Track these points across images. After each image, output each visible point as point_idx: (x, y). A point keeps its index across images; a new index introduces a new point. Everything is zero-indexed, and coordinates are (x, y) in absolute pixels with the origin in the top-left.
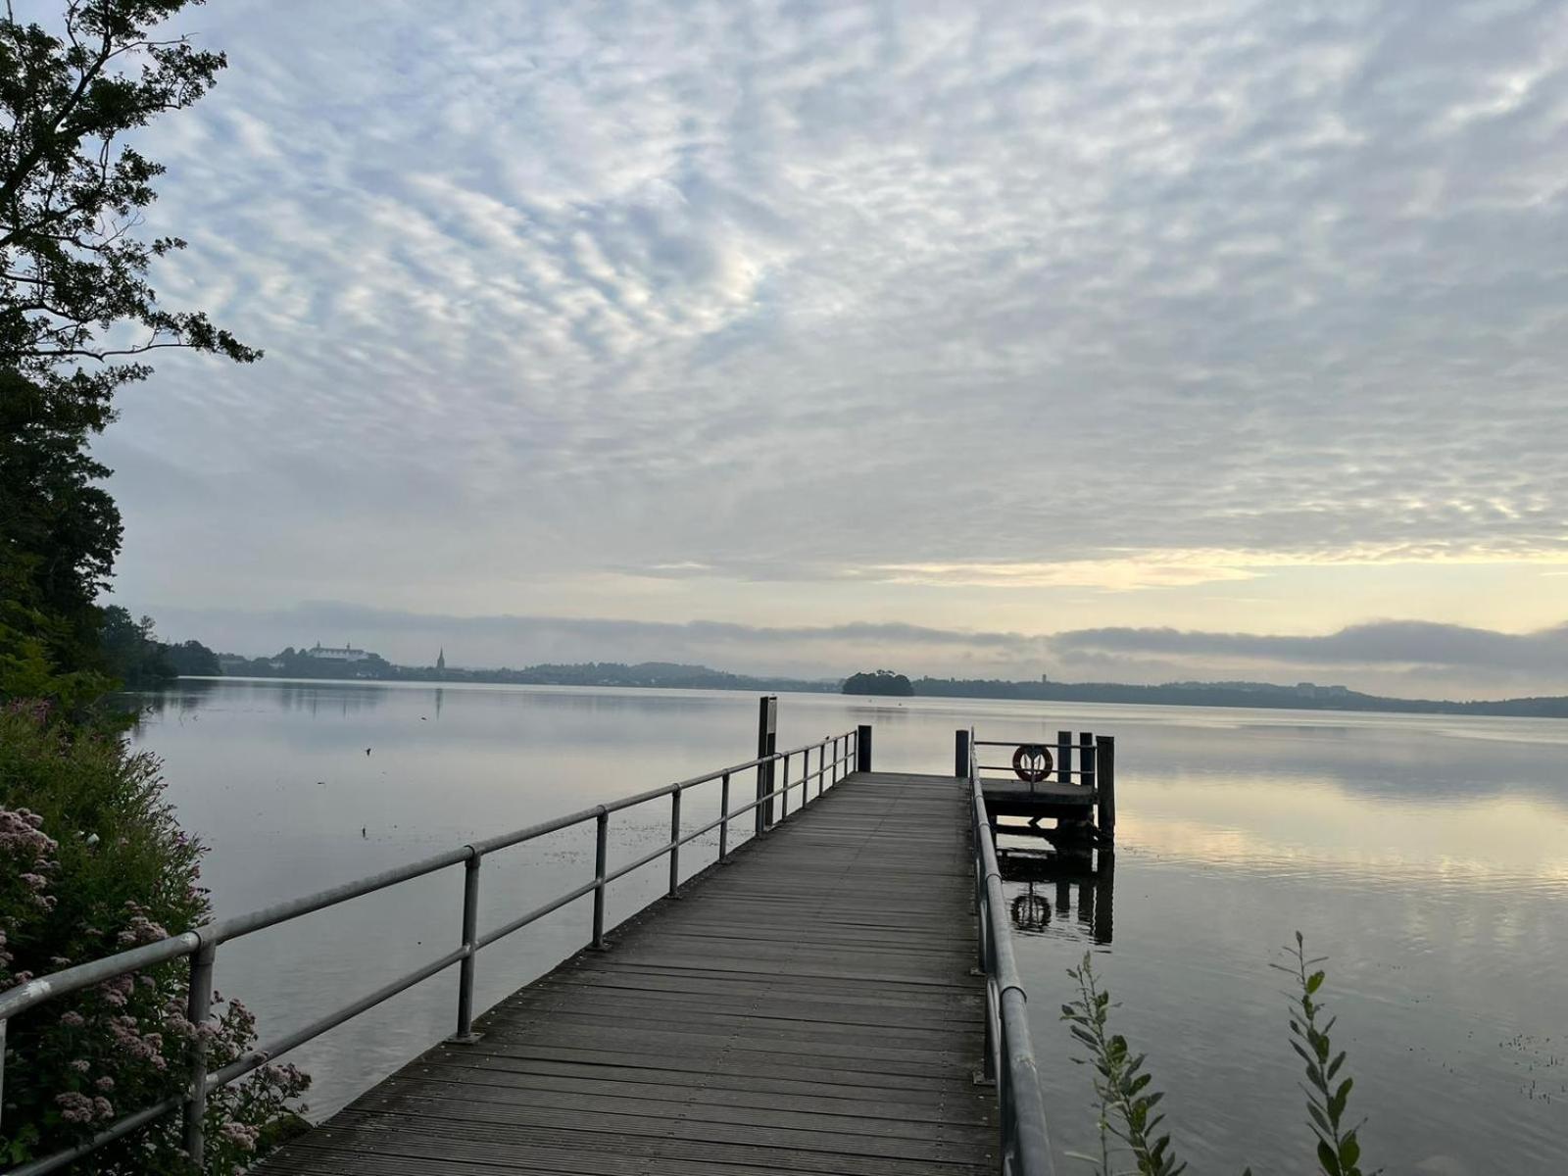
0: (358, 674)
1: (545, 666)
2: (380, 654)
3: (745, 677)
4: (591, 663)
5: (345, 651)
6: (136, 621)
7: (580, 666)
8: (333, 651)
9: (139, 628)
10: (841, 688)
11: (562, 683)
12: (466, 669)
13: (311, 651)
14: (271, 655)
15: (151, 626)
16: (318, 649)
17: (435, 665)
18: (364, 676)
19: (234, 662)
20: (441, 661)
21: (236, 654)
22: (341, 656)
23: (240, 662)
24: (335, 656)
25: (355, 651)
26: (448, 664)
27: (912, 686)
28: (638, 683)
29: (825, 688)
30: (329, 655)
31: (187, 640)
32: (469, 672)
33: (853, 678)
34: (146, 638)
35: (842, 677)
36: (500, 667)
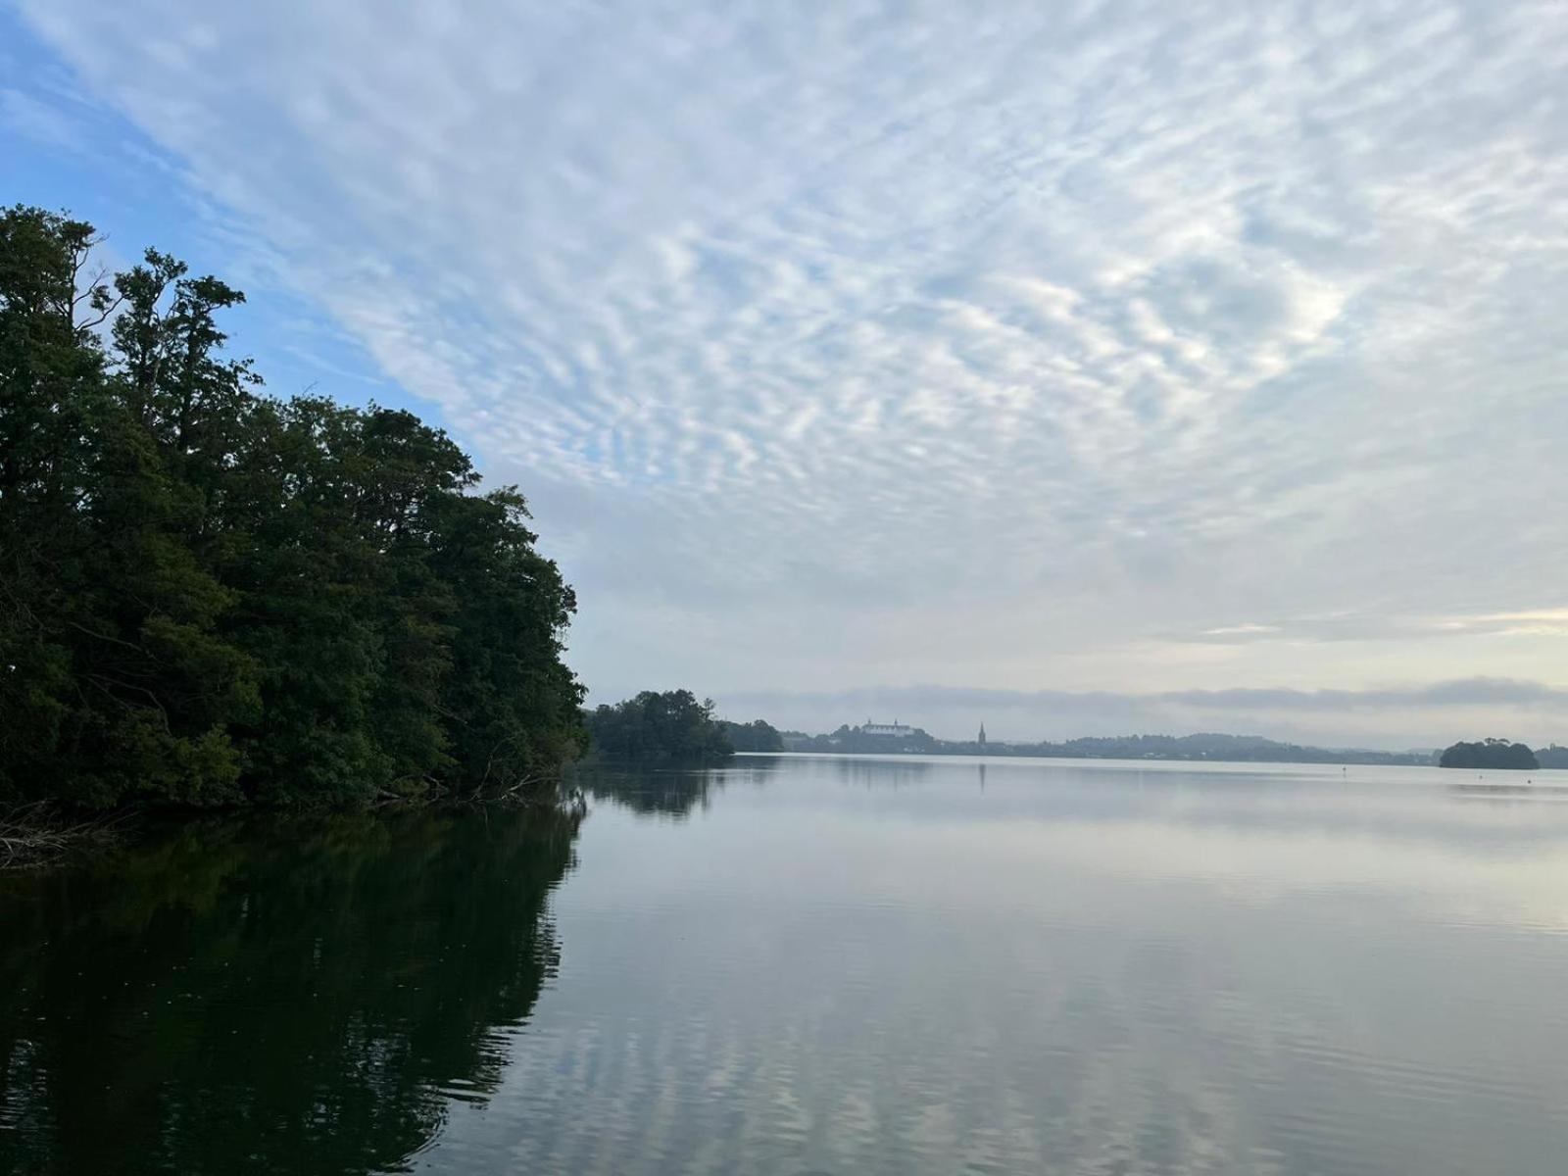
0: (906, 749)
1: (1086, 739)
2: (924, 729)
3: (1313, 748)
4: (1135, 736)
5: (893, 727)
6: (701, 703)
7: (1123, 739)
8: (882, 727)
9: (702, 709)
10: (1438, 761)
11: (1104, 757)
12: (1007, 743)
13: (864, 727)
14: (829, 731)
15: (712, 707)
16: (869, 726)
17: (976, 739)
18: (911, 751)
19: (800, 739)
20: (982, 735)
21: (801, 732)
22: (890, 731)
23: (804, 739)
24: (885, 732)
25: (902, 727)
26: (989, 739)
27: (1535, 757)
28: (1187, 756)
29: (1416, 761)
30: (879, 731)
31: (756, 719)
32: (1010, 746)
33: (1452, 748)
34: (710, 718)
35: (1436, 747)
36: (1041, 741)
